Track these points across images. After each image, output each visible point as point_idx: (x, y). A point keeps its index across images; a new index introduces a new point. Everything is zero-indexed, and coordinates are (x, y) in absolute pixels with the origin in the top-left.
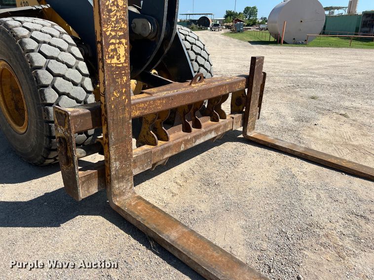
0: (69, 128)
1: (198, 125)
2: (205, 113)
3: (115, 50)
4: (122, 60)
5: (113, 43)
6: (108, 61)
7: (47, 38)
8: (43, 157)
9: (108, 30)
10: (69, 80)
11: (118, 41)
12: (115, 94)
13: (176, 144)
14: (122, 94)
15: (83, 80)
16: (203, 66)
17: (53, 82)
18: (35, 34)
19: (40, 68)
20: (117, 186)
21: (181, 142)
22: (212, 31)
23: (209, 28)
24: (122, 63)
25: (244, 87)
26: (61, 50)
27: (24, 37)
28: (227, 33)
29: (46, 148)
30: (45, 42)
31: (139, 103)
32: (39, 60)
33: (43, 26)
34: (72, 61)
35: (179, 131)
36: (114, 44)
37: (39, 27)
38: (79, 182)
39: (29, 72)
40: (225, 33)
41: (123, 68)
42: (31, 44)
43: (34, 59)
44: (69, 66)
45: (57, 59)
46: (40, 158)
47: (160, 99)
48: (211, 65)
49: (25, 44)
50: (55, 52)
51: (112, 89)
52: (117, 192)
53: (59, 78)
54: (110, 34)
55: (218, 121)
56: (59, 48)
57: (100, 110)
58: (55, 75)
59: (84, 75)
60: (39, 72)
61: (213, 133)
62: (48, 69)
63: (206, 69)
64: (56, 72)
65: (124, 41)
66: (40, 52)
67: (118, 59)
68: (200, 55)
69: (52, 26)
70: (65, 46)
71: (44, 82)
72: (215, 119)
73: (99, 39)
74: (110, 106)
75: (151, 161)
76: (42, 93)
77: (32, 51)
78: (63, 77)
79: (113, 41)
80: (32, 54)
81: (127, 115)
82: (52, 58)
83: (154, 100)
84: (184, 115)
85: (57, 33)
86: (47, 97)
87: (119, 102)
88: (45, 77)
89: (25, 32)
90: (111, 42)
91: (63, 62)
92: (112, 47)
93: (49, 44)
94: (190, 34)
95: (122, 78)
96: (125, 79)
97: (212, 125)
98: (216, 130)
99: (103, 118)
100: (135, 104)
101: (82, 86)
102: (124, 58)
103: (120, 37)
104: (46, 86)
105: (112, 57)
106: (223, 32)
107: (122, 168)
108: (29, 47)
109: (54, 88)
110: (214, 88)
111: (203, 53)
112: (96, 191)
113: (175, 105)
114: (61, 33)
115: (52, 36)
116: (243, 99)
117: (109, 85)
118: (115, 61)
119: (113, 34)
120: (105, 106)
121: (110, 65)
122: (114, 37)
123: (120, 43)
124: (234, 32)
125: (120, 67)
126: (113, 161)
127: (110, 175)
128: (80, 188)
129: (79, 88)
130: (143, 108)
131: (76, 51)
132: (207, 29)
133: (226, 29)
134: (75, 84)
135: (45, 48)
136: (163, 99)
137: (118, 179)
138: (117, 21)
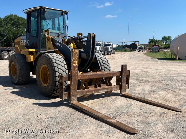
0: (63, 80)
1: (100, 86)
2: (104, 83)
4: (76, 64)
6: (73, 64)
7: (58, 59)
8: (52, 93)
9: (74, 58)
10: (62, 70)
13: (91, 90)
14: (76, 72)
15: (66, 70)
16: (106, 68)
17: (58, 70)
18: (55, 58)
19: (55, 67)
20: (72, 98)
21: (93, 90)
22: (138, 51)
23: (137, 50)
25: (119, 75)
26: (61, 62)
27: (52, 59)
28: (147, 53)
29: (53, 90)
30: (57, 60)
31: (80, 76)
32: (55, 65)
33: (57, 56)
34: (63, 65)
35: (93, 87)
36: (75, 61)
37: (56, 56)
38: (63, 94)
39: (53, 68)
40: (146, 53)
41: (77, 66)
42: (54, 61)
43: (54, 64)
44: (63, 66)
45: (60, 64)
46: (51, 93)
47: (86, 75)
48: (110, 68)
49: (52, 60)
50: (59, 63)
51: (73, 71)
52: (72, 100)
53: (60, 69)
55: (108, 86)
56: (60, 62)
57: (70, 76)
58: (59, 69)
59: (66, 69)
60: (55, 68)
61: (106, 90)
62: (57, 67)
63: (108, 69)
64: (59, 68)
65: (77, 60)
66: (56, 62)
68: (105, 64)
69: (59, 56)
70: (62, 61)
71: (56, 70)
72: (107, 85)
73: (71, 60)
74: (73, 75)
75: (83, 94)
76: (55, 73)
77: (54, 62)
78: (61, 69)
79: (75, 60)
80: (54, 63)
81: (76, 78)
82: (58, 64)
83: (84, 76)
84: (95, 82)
85: (60, 58)
86: (56, 74)
87: (75, 74)
88: (56, 69)
89: (52, 58)
91: (61, 65)
92: (74, 61)
93: (58, 60)
94: (102, 57)
95: (76, 69)
96: (77, 69)
97: (106, 87)
98: (107, 89)
99: (71, 78)
100: (79, 76)
101: (65, 72)
103: (76, 59)
104: (56, 71)
105: (74, 64)
106: (145, 52)
107: (74, 93)
108: (53, 61)
109: (58, 72)
110: (106, 74)
111: (107, 63)
112: (67, 99)
113: (91, 78)
114: (61, 58)
115: (59, 58)
116: (120, 79)
117: (73, 70)
119: (75, 58)
120: (71, 75)
121: (74, 65)
122: (75, 59)
123: (76, 60)
124: (152, 52)
126: (72, 90)
127: (71, 94)
128: (63, 96)
129: (65, 73)
130: (81, 77)
131: (65, 62)
132: (135, 51)
133: (148, 50)
134: (63, 71)
135: (57, 62)
136: (87, 75)
137: (73, 96)
138: (76, 56)
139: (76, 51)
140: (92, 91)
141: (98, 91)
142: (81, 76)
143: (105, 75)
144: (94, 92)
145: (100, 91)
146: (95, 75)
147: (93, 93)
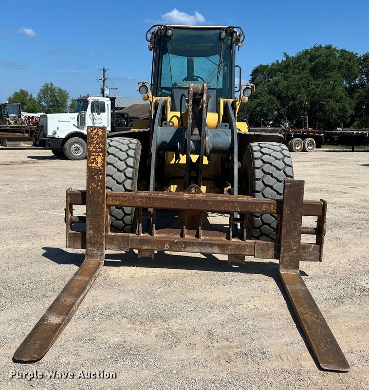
3: (95, 159)
5: (93, 155)
6: (90, 165)
9: (91, 148)
11: (97, 154)
12: (92, 184)
14: (98, 186)
24: (99, 167)
31: (119, 196)
36: (95, 156)
41: (100, 170)
51: (91, 181)
54: (92, 150)
55: (229, 239)
65: (101, 154)
67: (96, 164)
74: (89, 191)
75: (128, 245)
79: (94, 154)
81: (101, 200)
87: (95, 191)
90: (92, 154)
92: (93, 157)
95: (98, 176)
96: (101, 176)
102: (101, 164)
103: (99, 152)
105: (93, 163)
107: (94, 237)
118: (94, 165)
119: (94, 150)
121: (91, 168)
122: (94, 152)
123: (99, 155)
125: (97, 169)
128: (67, 240)
130: (122, 201)
136: (143, 198)
137: (91, 243)
138: (97, 143)
139: (97, 131)
140: (162, 243)
141: (185, 248)
142: (122, 198)
143: (210, 203)
144: (167, 246)
145: (189, 249)
146: (173, 199)
147: (166, 248)
